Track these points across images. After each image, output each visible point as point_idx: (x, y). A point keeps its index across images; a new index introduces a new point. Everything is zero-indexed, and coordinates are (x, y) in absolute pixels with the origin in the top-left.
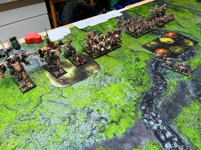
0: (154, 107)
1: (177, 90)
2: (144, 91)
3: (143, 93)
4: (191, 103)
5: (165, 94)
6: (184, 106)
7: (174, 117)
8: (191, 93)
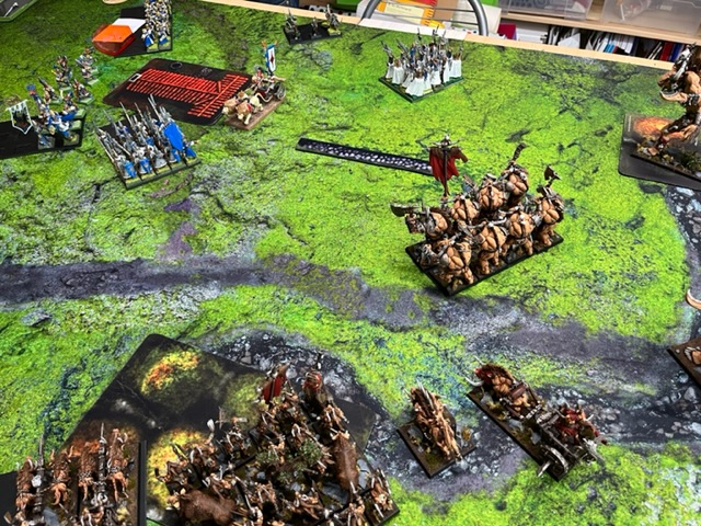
0: (667, 399)
1: (529, 354)
2: (629, 453)
3: (644, 453)
4: (556, 317)
5: (580, 382)
6: (583, 330)
7: (648, 344)
8: (513, 320)
